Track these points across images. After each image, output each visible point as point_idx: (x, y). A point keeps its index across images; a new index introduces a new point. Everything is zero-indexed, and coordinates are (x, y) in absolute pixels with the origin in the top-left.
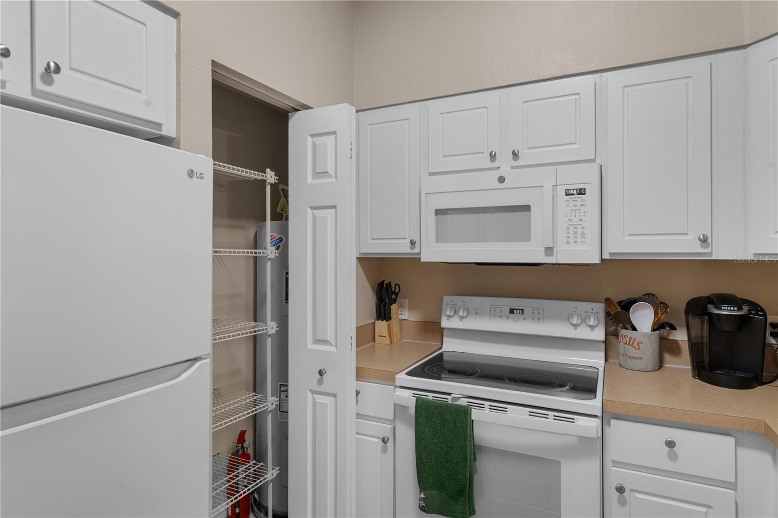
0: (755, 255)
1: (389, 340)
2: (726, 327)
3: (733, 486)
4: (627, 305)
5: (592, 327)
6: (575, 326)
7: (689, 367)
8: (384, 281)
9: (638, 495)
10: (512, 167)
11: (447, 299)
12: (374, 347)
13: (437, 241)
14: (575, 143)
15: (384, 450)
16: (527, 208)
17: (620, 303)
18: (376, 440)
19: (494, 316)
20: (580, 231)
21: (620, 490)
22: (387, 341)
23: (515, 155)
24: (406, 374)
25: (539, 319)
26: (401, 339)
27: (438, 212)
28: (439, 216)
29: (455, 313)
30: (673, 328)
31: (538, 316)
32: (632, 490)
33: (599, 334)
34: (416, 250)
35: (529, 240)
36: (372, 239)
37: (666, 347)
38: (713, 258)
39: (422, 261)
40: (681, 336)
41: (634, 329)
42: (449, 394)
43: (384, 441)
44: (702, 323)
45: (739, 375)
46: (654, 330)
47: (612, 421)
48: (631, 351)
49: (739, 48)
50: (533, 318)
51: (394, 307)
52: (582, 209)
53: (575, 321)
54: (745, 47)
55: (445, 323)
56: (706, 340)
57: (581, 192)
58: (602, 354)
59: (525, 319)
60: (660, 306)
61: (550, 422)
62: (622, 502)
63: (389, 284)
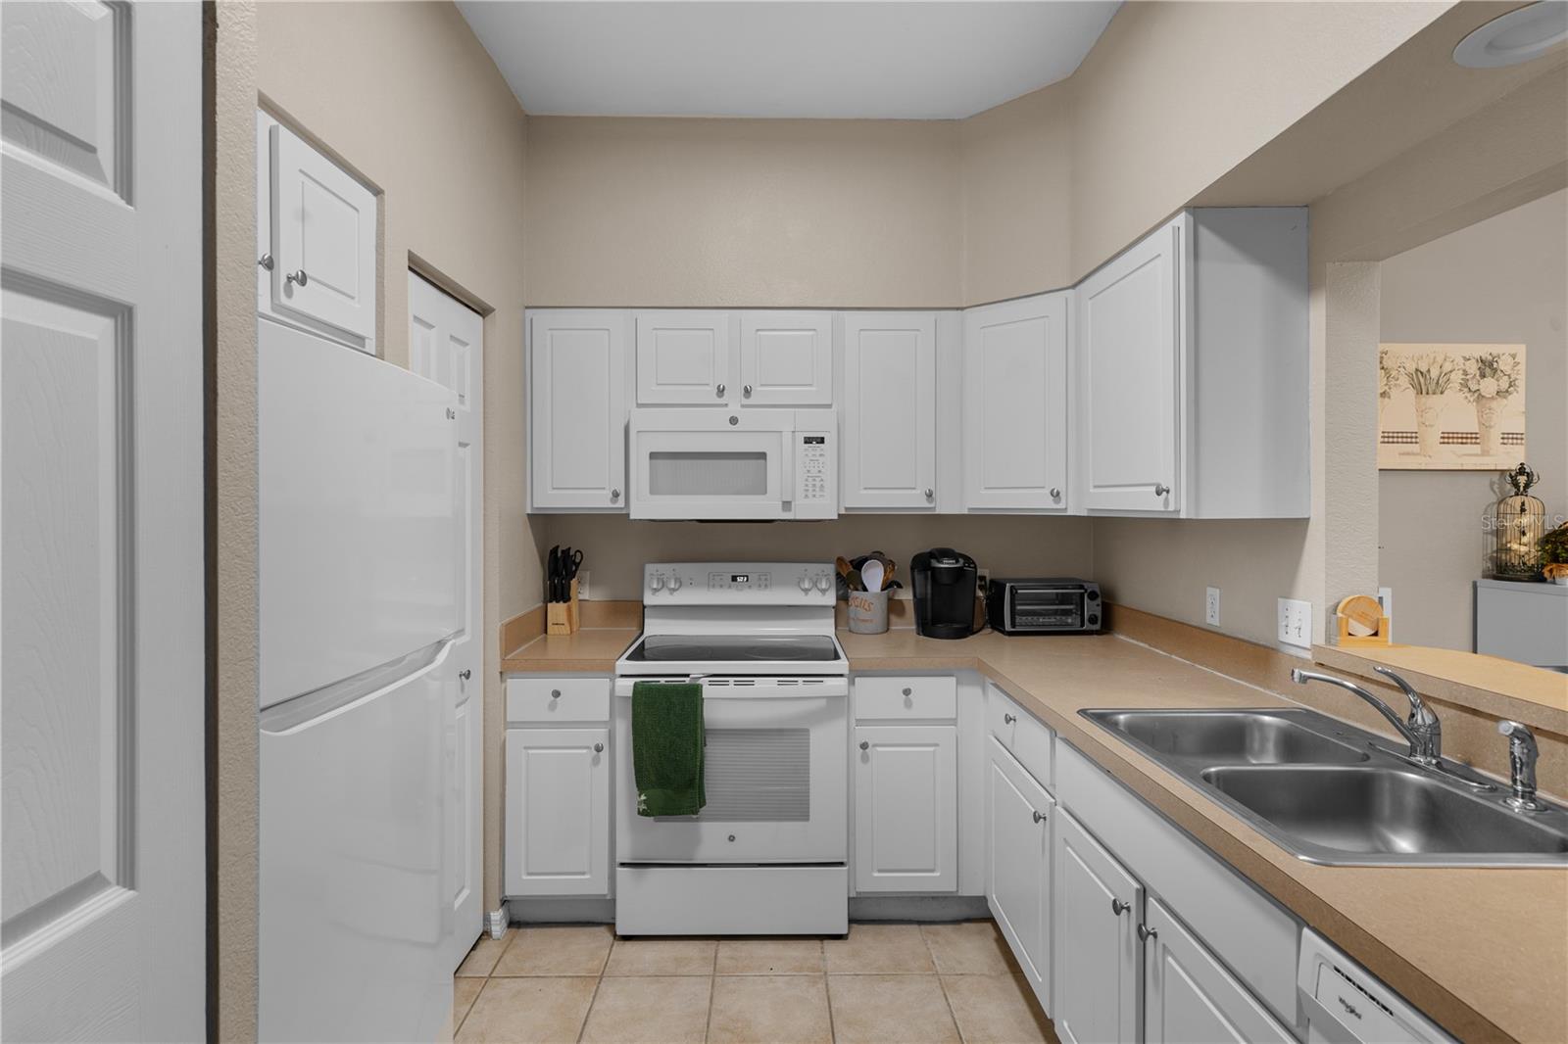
0: (969, 509)
1: (568, 628)
2: (945, 579)
3: (953, 722)
4: (859, 564)
5: (824, 591)
6: (806, 591)
7: (914, 627)
8: (558, 547)
9: (879, 749)
10: (743, 406)
11: (650, 568)
12: (545, 640)
13: (652, 492)
14: (810, 385)
15: (596, 761)
16: (762, 456)
17: (851, 562)
18: (585, 751)
19: (714, 586)
20: (818, 484)
21: (864, 746)
22: (566, 630)
23: (747, 392)
24: (628, 659)
25: (766, 586)
26: (580, 626)
27: (653, 456)
28: (654, 461)
29: (663, 586)
30: (900, 586)
31: (765, 583)
32: (875, 746)
33: (830, 599)
34: (621, 503)
35: (765, 492)
36: (554, 488)
37: (894, 608)
38: (937, 513)
39: (632, 517)
40: (906, 596)
41: (865, 589)
42: (687, 676)
43: (599, 749)
44: (926, 578)
45: (956, 626)
46: (882, 590)
47: (857, 679)
48: (863, 614)
49: (958, 309)
50: (760, 586)
51: (574, 582)
52: (821, 459)
53: (807, 585)
54: (962, 309)
55: (649, 599)
56: (929, 596)
57: (821, 440)
58: (833, 620)
59: (750, 587)
60: (889, 565)
61: (801, 687)
62: (865, 759)
63: (566, 552)
